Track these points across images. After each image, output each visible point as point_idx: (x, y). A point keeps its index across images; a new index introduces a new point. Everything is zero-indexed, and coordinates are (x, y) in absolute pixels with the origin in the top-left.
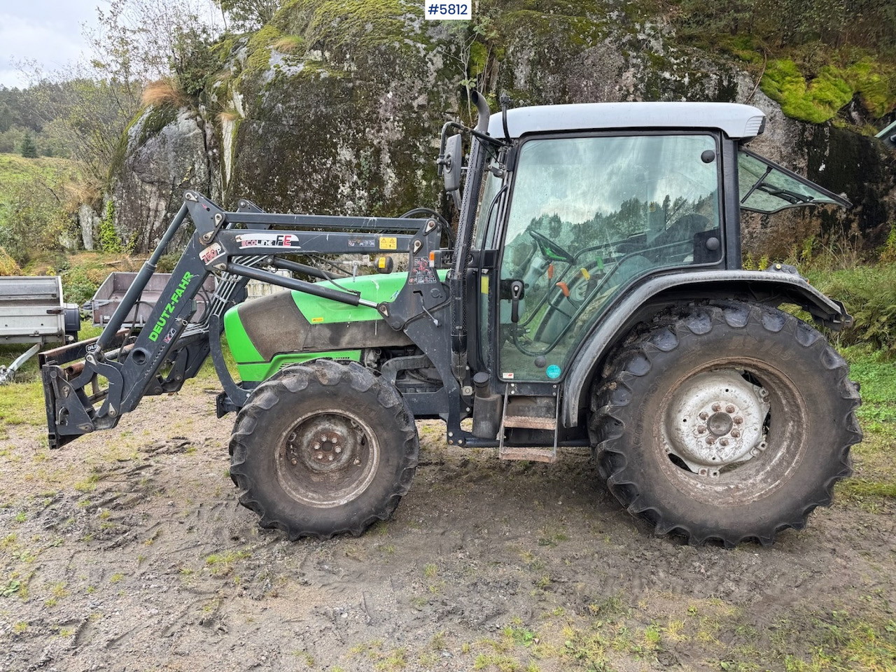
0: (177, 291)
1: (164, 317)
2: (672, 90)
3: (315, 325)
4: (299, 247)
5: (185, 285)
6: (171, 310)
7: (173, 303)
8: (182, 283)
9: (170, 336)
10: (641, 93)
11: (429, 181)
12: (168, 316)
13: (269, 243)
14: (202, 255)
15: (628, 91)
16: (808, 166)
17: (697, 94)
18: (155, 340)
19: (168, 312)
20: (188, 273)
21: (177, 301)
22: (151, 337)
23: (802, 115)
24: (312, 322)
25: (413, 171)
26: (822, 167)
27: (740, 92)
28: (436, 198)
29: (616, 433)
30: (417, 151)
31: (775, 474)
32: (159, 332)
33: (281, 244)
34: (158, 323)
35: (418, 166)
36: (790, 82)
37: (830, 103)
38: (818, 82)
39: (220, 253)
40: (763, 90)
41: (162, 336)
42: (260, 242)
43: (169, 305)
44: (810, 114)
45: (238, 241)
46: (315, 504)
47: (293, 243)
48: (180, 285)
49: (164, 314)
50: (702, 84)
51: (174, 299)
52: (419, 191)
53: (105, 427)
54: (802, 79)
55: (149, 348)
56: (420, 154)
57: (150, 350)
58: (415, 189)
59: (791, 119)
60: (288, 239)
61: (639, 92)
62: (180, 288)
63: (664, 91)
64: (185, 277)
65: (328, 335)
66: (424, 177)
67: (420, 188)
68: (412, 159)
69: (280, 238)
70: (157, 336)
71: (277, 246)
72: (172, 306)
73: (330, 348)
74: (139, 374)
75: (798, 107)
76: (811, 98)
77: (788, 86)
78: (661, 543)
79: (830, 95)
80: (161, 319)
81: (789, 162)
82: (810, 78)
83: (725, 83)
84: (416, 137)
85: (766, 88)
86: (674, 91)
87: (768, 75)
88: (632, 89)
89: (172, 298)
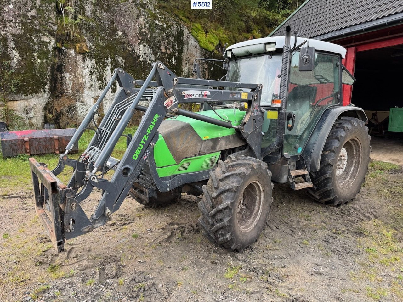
0: (150, 126)
1: (142, 144)
2: (160, 29)
3: (205, 140)
4: (210, 98)
5: (155, 122)
6: (146, 139)
7: (147, 134)
8: (153, 121)
9: (146, 155)
10: (147, 28)
11: (42, 60)
12: (144, 143)
13: (197, 96)
14: (165, 103)
15: (142, 26)
16: (208, 68)
17: (169, 33)
18: (136, 159)
19: (144, 140)
20: (157, 115)
21: (150, 133)
22: (133, 158)
23: (205, 47)
24: (204, 139)
25: (31, 53)
26: (212, 69)
27: (185, 35)
28: (47, 70)
29: (331, 170)
30: (33, 42)
31: (353, 176)
32: (139, 154)
33: (203, 96)
34: (139, 148)
35: (35, 51)
36: (201, 33)
37: (213, 44)
38: (209, 35)
39: (175, 102)
40: (192, 35)
41: (141, 156)
42: (193, 95)
43: (145, 136)
44: (208, 47)
45: (183, 94)
46: (246, 231)
47: (208, 96)
48: (152, 122)
49: (142, 142)
50: (171, 28)
51: (149, 131)
52: (36, 65)
53: (99, 225)
54: (204, 33)
55: (132, 165)
56: (35, 44)
57: (133, 166)
58: (33, 64)
59: (202, 48)
60: (206, 93)
61: (146, 28)
62: (152, 124)
63: (157, 29)
64: (155, 117)
65: (211, 145)
66: (38, 57)
67: (36, 63)
68: (30, 46)
69: (202, 93)
70: (137, 156)
71: (201, 98)
72: (147, 136)
73: (211, 152)
74: (125, 183)
75: (204, 44)
76: (208, 41)
77: (200, 34)
78: (333, 208)
79: (213, 40)
80: (140, 145)
81: (202, 65)
82: (207, 32)
83: (179, 30)
84: (31, 33)
85: (193, 34)
86: (161, 30)
87: (193, 29)
88: (143, 26)
89: (147, 131)
